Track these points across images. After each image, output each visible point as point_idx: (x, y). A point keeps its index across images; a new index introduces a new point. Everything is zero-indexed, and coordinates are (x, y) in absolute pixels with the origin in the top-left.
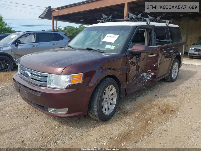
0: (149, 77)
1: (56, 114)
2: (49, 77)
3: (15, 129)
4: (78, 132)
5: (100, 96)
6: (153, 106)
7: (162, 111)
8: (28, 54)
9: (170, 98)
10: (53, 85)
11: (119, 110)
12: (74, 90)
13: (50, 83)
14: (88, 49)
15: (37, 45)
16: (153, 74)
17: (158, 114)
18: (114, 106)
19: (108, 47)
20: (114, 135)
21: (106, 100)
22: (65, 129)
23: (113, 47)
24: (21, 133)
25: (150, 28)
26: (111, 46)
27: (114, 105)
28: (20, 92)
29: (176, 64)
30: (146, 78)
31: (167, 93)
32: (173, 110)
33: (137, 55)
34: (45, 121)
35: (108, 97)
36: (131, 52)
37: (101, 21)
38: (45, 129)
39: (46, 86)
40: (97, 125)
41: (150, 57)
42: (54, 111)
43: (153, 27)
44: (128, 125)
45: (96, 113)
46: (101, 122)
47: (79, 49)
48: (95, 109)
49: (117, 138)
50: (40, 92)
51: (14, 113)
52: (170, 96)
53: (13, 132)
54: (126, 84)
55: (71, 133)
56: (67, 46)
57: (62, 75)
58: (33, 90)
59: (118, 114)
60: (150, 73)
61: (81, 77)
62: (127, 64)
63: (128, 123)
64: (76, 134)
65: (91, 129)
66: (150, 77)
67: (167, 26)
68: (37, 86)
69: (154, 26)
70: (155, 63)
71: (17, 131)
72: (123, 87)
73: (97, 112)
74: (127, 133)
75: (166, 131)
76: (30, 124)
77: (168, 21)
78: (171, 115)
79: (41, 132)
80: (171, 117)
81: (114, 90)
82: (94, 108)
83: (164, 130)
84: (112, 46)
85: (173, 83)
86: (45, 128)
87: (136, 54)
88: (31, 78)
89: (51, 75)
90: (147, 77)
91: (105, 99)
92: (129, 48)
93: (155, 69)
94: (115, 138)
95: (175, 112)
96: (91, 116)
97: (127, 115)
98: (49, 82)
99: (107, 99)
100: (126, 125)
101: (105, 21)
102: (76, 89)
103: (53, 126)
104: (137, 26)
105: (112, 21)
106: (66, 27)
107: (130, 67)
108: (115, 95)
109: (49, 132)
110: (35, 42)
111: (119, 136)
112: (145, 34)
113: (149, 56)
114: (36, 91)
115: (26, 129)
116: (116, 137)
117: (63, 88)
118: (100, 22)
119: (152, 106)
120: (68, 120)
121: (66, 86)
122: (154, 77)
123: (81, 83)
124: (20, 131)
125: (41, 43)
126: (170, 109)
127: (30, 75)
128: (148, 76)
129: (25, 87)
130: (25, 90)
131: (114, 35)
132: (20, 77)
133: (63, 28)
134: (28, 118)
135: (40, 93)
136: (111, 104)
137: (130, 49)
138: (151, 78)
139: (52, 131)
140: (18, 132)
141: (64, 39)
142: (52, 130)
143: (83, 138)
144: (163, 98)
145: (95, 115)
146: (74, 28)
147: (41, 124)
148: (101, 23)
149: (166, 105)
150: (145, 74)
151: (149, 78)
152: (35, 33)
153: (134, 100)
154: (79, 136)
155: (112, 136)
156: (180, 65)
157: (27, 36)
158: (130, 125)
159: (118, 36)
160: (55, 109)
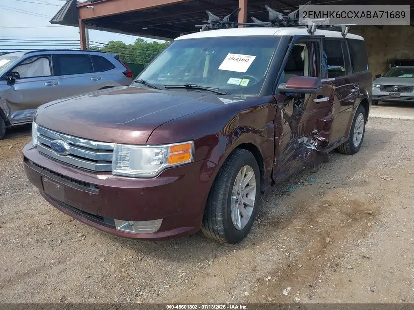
0: (313, 146)
1: (135, 234)
2: (117, 152)
3: (39, 270)
4: (181, 271)
5: (228, 191)
6: (327, 205)
7: (348, 215)
8: (53, 101)
9: (357, 189)
10: (127, 168)
11: (259, 218)
12: (173, 179)
13: (118, 165)
14: (188, 88)
15: (56, 81)
16: (321, 139)
17: (343, 221)
18: (252, 209)
19: (233, 81)
20: (262, 272)
21: (238, 197)
22: (151, 264)
23: (245, 83)
24: (53, 279)
25: (314, 42)
26: (240, 80)
27: (251, 206)
28: (43, 187)
29: (360, 117)
30: (308, 147)
31: (348, 177)
32: (370, 214)
33: (296, 98)
34: (104, 249)
35: (239, 192)
36: (283, 92)
37: (204, 26)
38: (106, 267)
39: (110, 173)
40: (219, 252)
41: (317, 103)
42: (129, 227)
43: (322, 40)
44: (285, 250)
45: (220, 228)
46: (226, 245)
47: (167, 88)
48: (218, 219)
49: (270, 278)
50: (96, 186)
51: (29, 234)
52: (357, 184)
53: (34, 278)
54: (274, 161)
55: (166, 273)
56: (136, 82)
57: (148, 146)
58: (76, 181)
59: (259, 226)
60: (315, 136)
61: (190, 151)
62: (276, 120)
63: (284, 246)
64: (179, 275)
65: (210, 263)
66: (316, 144)
67: (345, 37)
68: (88, 172)
69: (323, 36)
70: (327, 114)
71: (43, 274)
72: (268, 168)
73: (222, 225)
74: (289, 266)
75: (369, 258)
76: (70, 257)
77: (347, 26)
78: (369, 224)
79: (100, 273)
80: (370, 228)
81: (251, 174)
82: (215, 217)
83: (365, 257)
84: (244, 80)
85: (354, 155)
86: (106, 265)
87: (294, 97)
88: (70, 155)
89: (119, 147)
90: (310, 146)
91: (235, 196)
92: (280, 84)
93: (326, 127)
94: (267, 279)
95: (374, 216)
96: (208, 232)
97: (278, 228)
98: (116, 163)
99: (238, 194)
100: (282, 250)
101: (215, 26)
102: (177, 178)
103: (125, 259)
104: (292, 37)
105: (230, 27)
106: (107, 43)
107: (281, 125)
108: (252, 187)
109: (117, 273)
110: (50, 75)
111: (274, 274)
112: (304, 55)
113: (315, 101)
114: (86, 184)
115: (65, 270)
116: (267, 277)
117: (152, 175)
118: (203, 28)
119: (325, 205)
120: (154, 244)
121: (157, 170)
122: (323, 144)
123: (189, 163)
124: (51, 275)
125: (65, 77)
126: (364, 211)
127: (67, 147)
128: (311, 144)
129: (56, 176)
130: (59, 183)
131: (243, 57)
132: (40, 152)
133: (102, 45)
134: (64, 244)
135: (98, 188)
136: (245, 205)
137: (281, 87)
138: (318, 147)
139: (125, 272)
140: (46, 278)
141: (114, 67)
142: (124, 269)
143: (197, 282)
144: (343, 189)
145: (216, 232)
146: (124, 45)
147: (96, 256)
148: (204, 31)
149: (354, 202)
150: (306, 139)
151: (313, 148)
152: (50, 55)
153: (285, 195)
154: (186, 278)
155: (258, 275)
156: (366, 119)
157: (33, 62)
158: (291, 249)
159: (253, 58)
160: (132, 223)
